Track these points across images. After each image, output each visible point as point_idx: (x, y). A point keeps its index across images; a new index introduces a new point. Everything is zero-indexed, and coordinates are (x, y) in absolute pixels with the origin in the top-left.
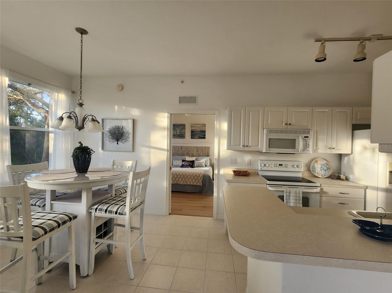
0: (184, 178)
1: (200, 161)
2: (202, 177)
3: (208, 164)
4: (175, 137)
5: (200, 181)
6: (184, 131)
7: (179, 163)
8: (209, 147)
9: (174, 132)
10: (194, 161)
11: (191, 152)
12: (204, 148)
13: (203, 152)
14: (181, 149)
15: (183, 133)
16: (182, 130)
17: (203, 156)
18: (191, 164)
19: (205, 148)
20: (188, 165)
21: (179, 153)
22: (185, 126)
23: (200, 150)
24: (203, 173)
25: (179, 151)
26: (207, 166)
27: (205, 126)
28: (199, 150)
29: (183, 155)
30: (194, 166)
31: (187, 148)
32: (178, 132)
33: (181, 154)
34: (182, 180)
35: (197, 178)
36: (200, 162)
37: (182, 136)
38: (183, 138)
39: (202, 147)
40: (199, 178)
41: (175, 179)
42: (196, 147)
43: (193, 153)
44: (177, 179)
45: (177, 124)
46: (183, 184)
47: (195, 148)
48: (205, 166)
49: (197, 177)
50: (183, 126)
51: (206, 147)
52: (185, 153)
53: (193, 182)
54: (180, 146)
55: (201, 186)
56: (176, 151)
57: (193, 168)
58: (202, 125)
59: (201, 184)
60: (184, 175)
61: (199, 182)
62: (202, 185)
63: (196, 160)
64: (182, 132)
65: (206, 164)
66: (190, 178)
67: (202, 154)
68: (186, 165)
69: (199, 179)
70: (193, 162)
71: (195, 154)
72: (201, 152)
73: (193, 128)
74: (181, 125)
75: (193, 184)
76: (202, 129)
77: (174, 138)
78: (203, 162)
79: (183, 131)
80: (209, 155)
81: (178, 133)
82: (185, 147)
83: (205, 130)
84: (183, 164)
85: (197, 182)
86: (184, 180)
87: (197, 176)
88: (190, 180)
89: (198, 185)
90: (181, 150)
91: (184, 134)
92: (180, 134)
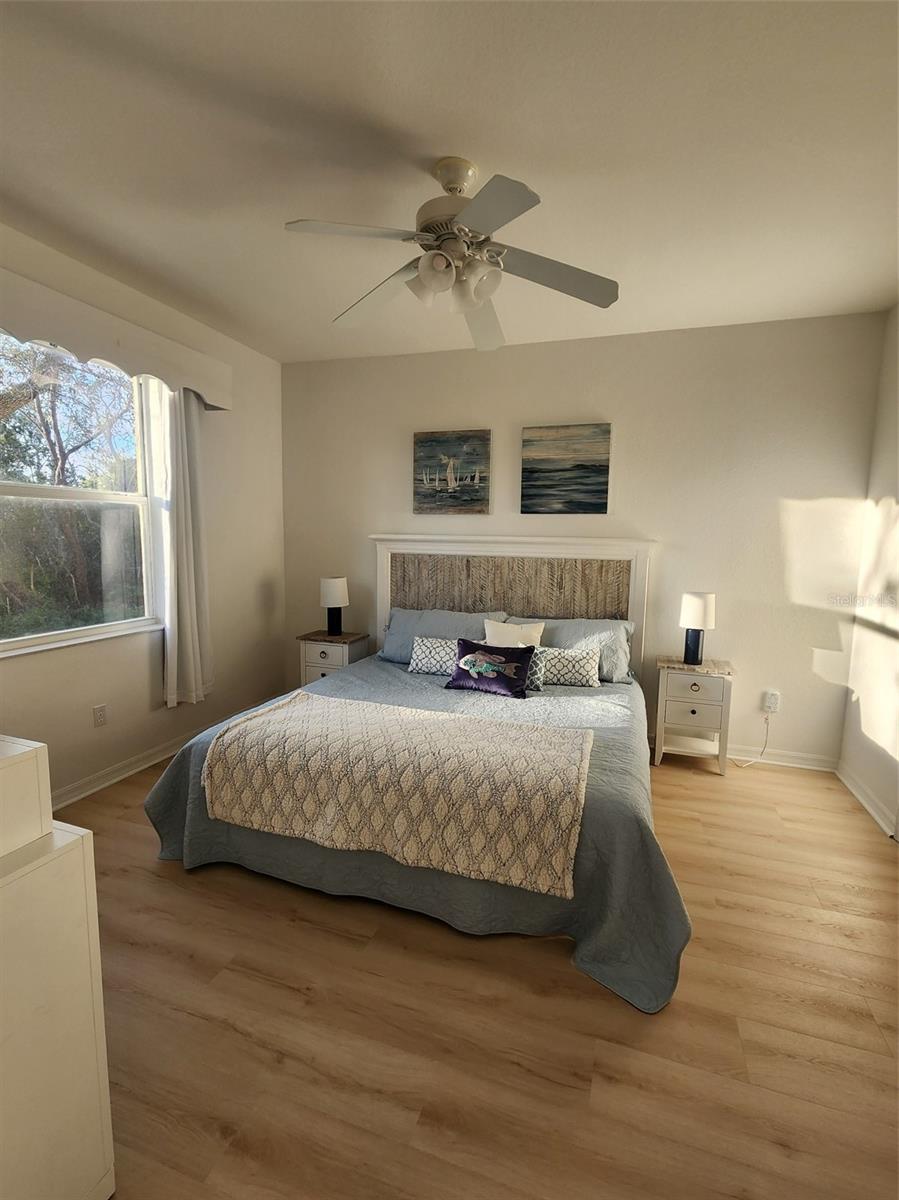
0: (427, 822)
1: (569, 648)
2: (577, 829)
3: (622, 670)
4: (433, 505)
5: (558, 861)
6: (483, 467)
7: (443, 653)
8: (629, 561)
9: (432, 480)
10: (530, 650)
11: (519, 591)
12: (596, 566)
13: (592, 590)
14: (464, 576)
15: (476, 481)
16: (474, 463)
17: (591, 614)
18: (510, 670)
19: (602, 566)
20: (492, 675)
21: (456, 594)
22: (489, 440)
23: (573, 579)
24: (583, 785)
25: (453, 582)
26: (610, 681)
27: (609, 432)
28: (567, 577)
29: (476, 606)
30: (532, 682)
31: (498, 567)
32: (450, 475)
33: (468, 598)
34: (413, 831)
35: (533, 834)
36: (569, 653)
37: (471, 499)
38: (478, 508)
39: (586, 563)
40: (549, 834)
41: (366, 814)
42: (550, 563)
43: (531, 593)
44: (378, 821)
45: (444, 433)
46: (423, 863)
47: (545, 569)
48: (602, 680)
49: (532, 826)
50: (476, 443)
51: (609, 561)
52: (490, 594)
53: (497, 857)
54: (462, 558)
55: (563, 899)
56: (441, 587)
57: (520, 694)
58: (587, 432)
59: (569, 881)
60: (430, 790)
61: (544, 862)
62: (570, 894)
63: (548, 640)
64: (473, 478)
65: (605, 670)
66: (479, 822)
67: (584, 604)
68: (479, 673)
69: (547, 844)
70: (523, 657)
71: (541, 602)
72: (578, 588)
73: (535, 454)
74: (464, 437)
75: (501, 880)
76: (588, 454)
77: (431, 509)
78: (587, 658)
79: (477, 470)
80: (623, 606)
81: (453, 485)
82: (487, 559)
83: (608, 460)
84: (462, 666)
85: (532, 862)
86: (426, 830)
87: (530, 816)
88: (478, 841)
89: (540, 894)
90: (469, 576)
91: (483, 488)
92: (464, 490)
